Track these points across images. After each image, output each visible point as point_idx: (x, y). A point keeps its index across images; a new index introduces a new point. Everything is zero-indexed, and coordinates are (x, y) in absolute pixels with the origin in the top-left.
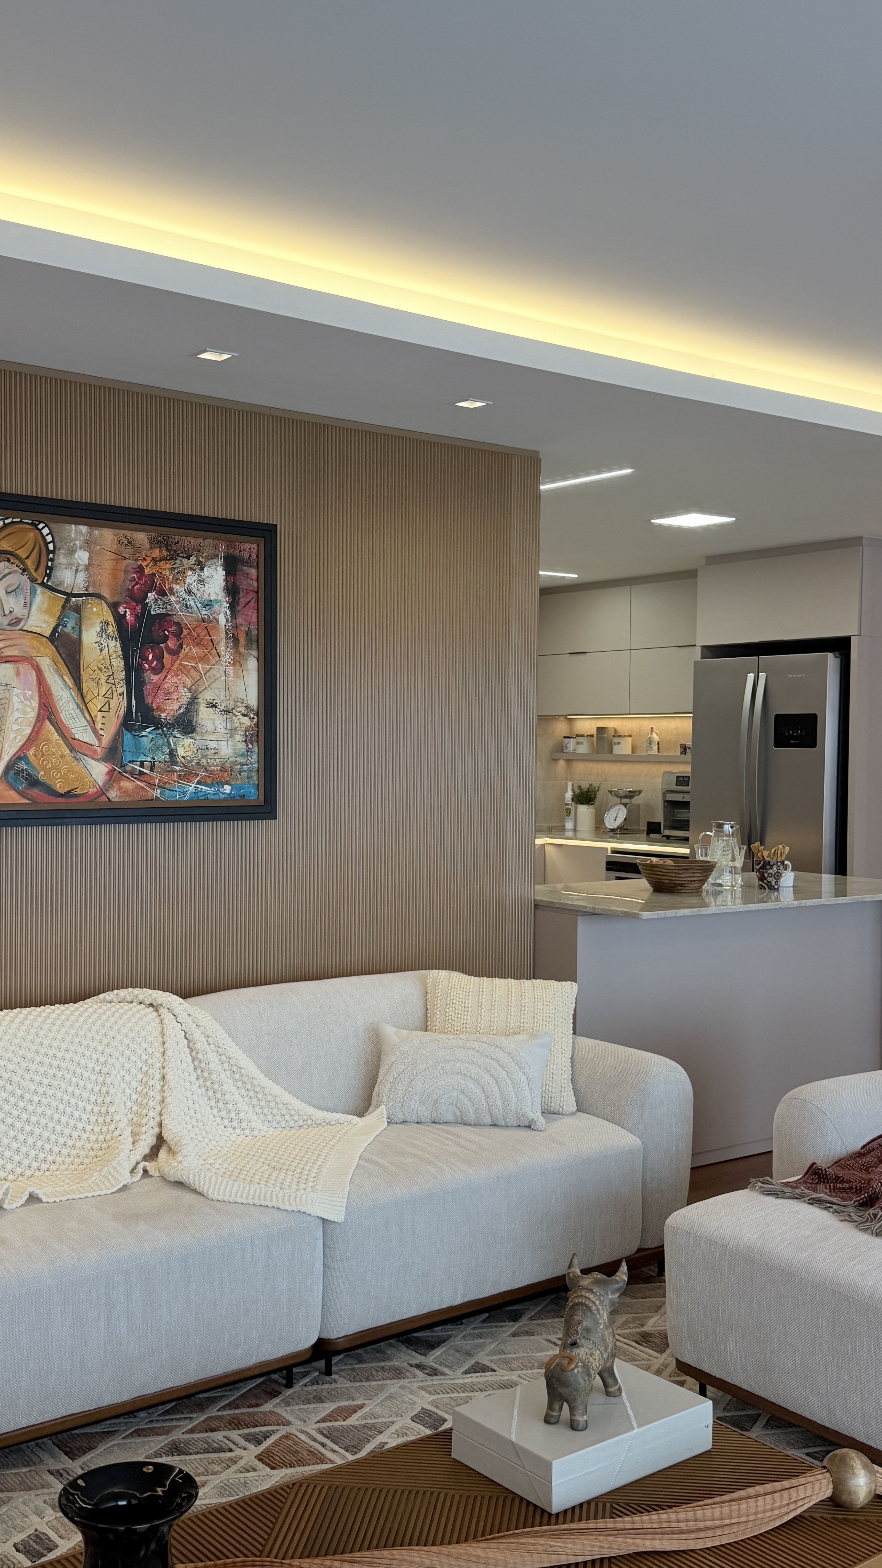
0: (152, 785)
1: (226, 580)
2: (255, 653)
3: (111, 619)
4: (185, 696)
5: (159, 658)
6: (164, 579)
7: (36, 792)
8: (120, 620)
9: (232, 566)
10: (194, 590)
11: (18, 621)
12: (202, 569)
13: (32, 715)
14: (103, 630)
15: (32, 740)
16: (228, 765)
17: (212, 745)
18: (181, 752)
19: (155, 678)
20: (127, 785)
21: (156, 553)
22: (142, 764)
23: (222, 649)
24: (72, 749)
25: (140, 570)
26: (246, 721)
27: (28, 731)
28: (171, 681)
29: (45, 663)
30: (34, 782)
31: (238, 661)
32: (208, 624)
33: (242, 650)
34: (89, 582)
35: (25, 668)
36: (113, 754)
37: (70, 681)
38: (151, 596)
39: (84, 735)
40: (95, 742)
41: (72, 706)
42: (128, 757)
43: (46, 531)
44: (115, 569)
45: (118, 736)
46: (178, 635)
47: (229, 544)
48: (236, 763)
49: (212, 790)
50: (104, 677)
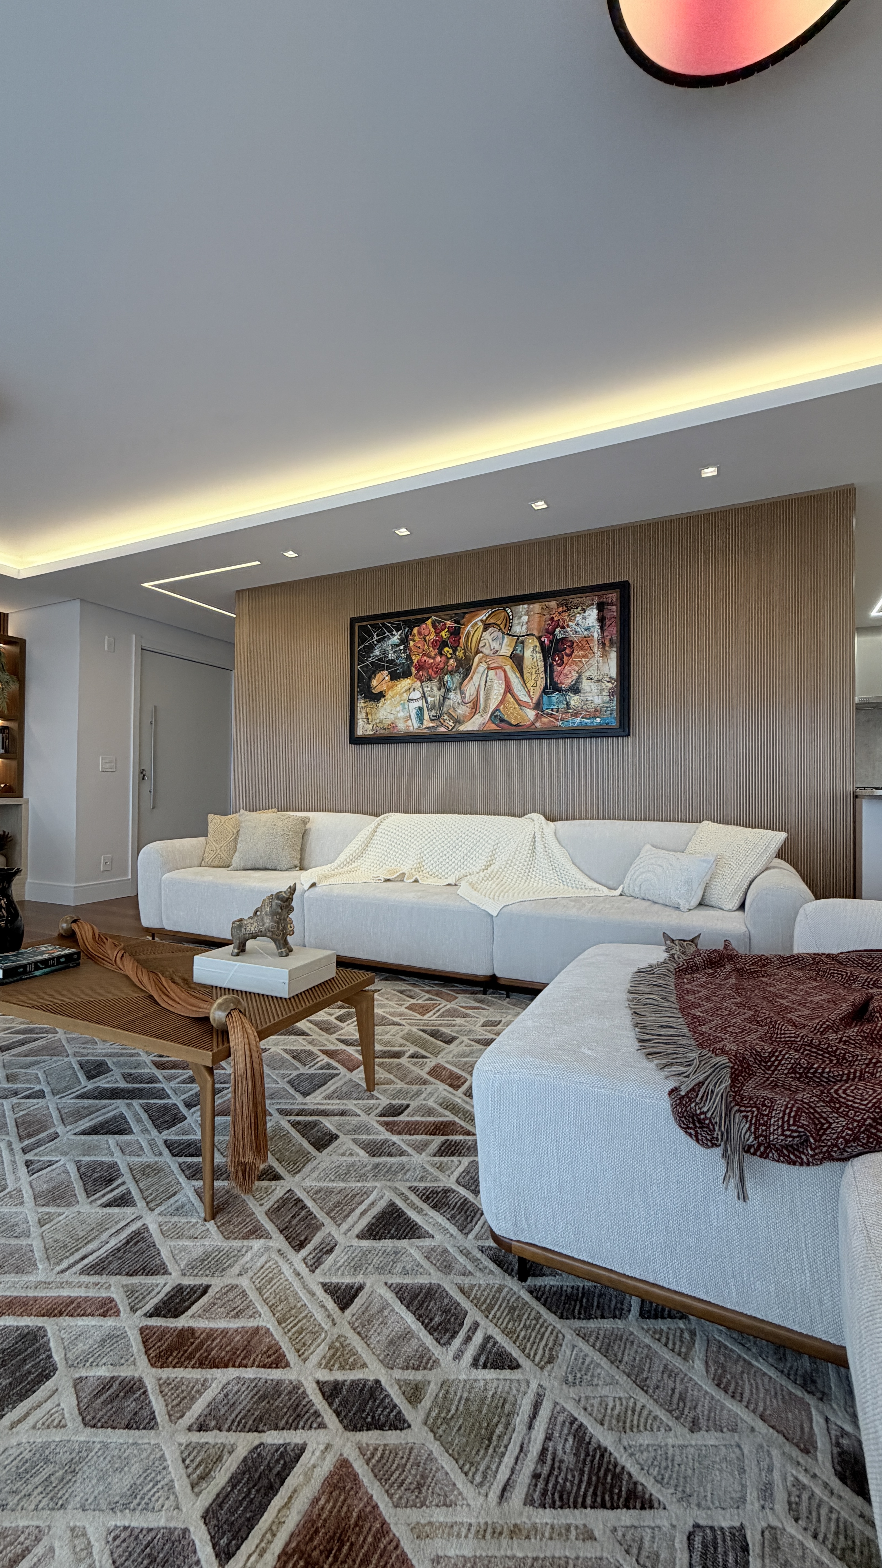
0: (557, 720)
1: (598, 615)
2: (614, 649)
3: (538, 644)
5: (562, 659)
6: (564, 621)
7: (503, 725)
8: (542, 644)
9: (601, 607)
10: (580, 623)
11: (497, 651)
12: (584, 612)
13: (502, 691)
14: (534, 650)
15: (501, 702)
16: (599, 708)
17: (589, 698)
18: (572, 703)
19: (559, 669)
20: (545, 720)
21: (561, 609)
22: (552, 710)
23: (595, 649)
24: (519, 705)
25: (553, 618)
26: (610, 685)
27: (500, 698)
28: (567, 668)
29: (508, 668)
30: (502, 721)
31: (604, 655)
32: (587, 639)
33: (607, 648)
34: (528, 629)
35: (500, 671)
36: (538, 706)
37: (518, 675)
38: (558, 630)
39: (525, 698)
40: (530, 701)
41: (519, 685)
42: (545, 707)
43: (509, 611)
44: (540, 621)
45: (541, 697)
46: (571, 646)
47: (600, 597)
48: (603, 707)
49: (589, 721)
50: (534, 671)
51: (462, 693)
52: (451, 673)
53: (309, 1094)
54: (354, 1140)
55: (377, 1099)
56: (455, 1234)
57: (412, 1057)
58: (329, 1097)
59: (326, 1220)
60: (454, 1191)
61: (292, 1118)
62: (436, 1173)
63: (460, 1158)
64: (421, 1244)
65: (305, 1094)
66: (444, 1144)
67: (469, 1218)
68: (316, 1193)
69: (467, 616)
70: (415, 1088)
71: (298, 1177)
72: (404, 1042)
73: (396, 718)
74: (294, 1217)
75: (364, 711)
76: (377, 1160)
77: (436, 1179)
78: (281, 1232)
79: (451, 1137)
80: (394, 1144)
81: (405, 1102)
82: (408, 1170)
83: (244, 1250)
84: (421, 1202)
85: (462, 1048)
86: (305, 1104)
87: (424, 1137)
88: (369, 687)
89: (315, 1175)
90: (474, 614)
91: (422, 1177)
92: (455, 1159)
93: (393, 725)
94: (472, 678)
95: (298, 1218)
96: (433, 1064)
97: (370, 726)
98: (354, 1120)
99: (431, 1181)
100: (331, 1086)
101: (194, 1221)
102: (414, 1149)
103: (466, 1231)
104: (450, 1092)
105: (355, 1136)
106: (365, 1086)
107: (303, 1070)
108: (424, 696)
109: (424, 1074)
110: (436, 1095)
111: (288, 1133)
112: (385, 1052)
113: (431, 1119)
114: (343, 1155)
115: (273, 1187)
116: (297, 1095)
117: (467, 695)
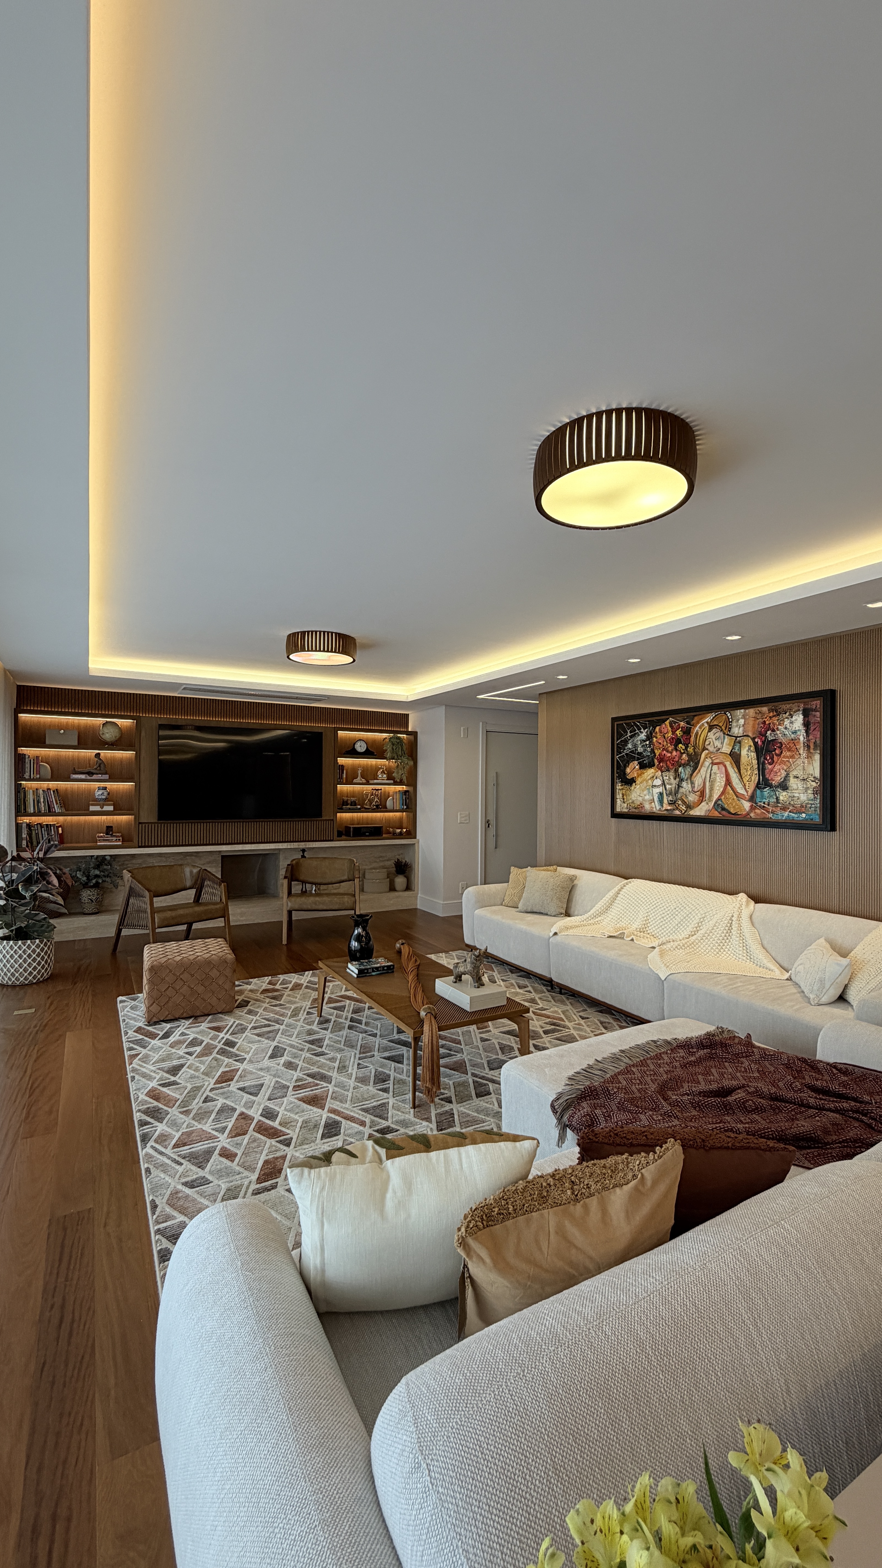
0: (768, 812)
1: (804, 720)
2: (819, 752)
3: (752, 744)
4: (784, 774)
5: (772, 758)
6: (774, 724)
7: (724, 813)
9: (806, 713)
10: (788, 727)
11: (719, 749)
12: (792, 717)
13: (723, 784)
14: (749, 749)
16: (804, 804)
17: (796, 795)
18: (781, 798)
19: (770, 767)
20: (757, 811)
21: (771, 714)
22: (764, 803)
23: (801, 751)
24: (737, 797)
25: (765, 721)
26: (814, 784)
27: (722, 789)
28: (777, 767)
29: (728, 764)
30: (723, 809)
31: (809, 756)
32: (794, 741)
33: (812, 751)
34: (744, 731)
35: (721, 766)
36: (752, 799)
37: (737, 771)
38: (769, 732)
39: (741, 791)
40: (745, 793)
41: (737, 780)
43: (729, 715)
44: (754, 724)
45: (755, 790)
46: (780, 747)
47: (805, 703)
48: (808, 803)
49: (796, 816)
50: (749, 768)
51: (692, 783)
52: (684, 765)
69: (696, 718)
73: (644, 800)
75: (621, 793)
88: (625, 774)
90: (700, 717)
93: (641, 806)
94: (699, 771)
97: (626, 805)
108: (664, 784)
117: (696, 785)
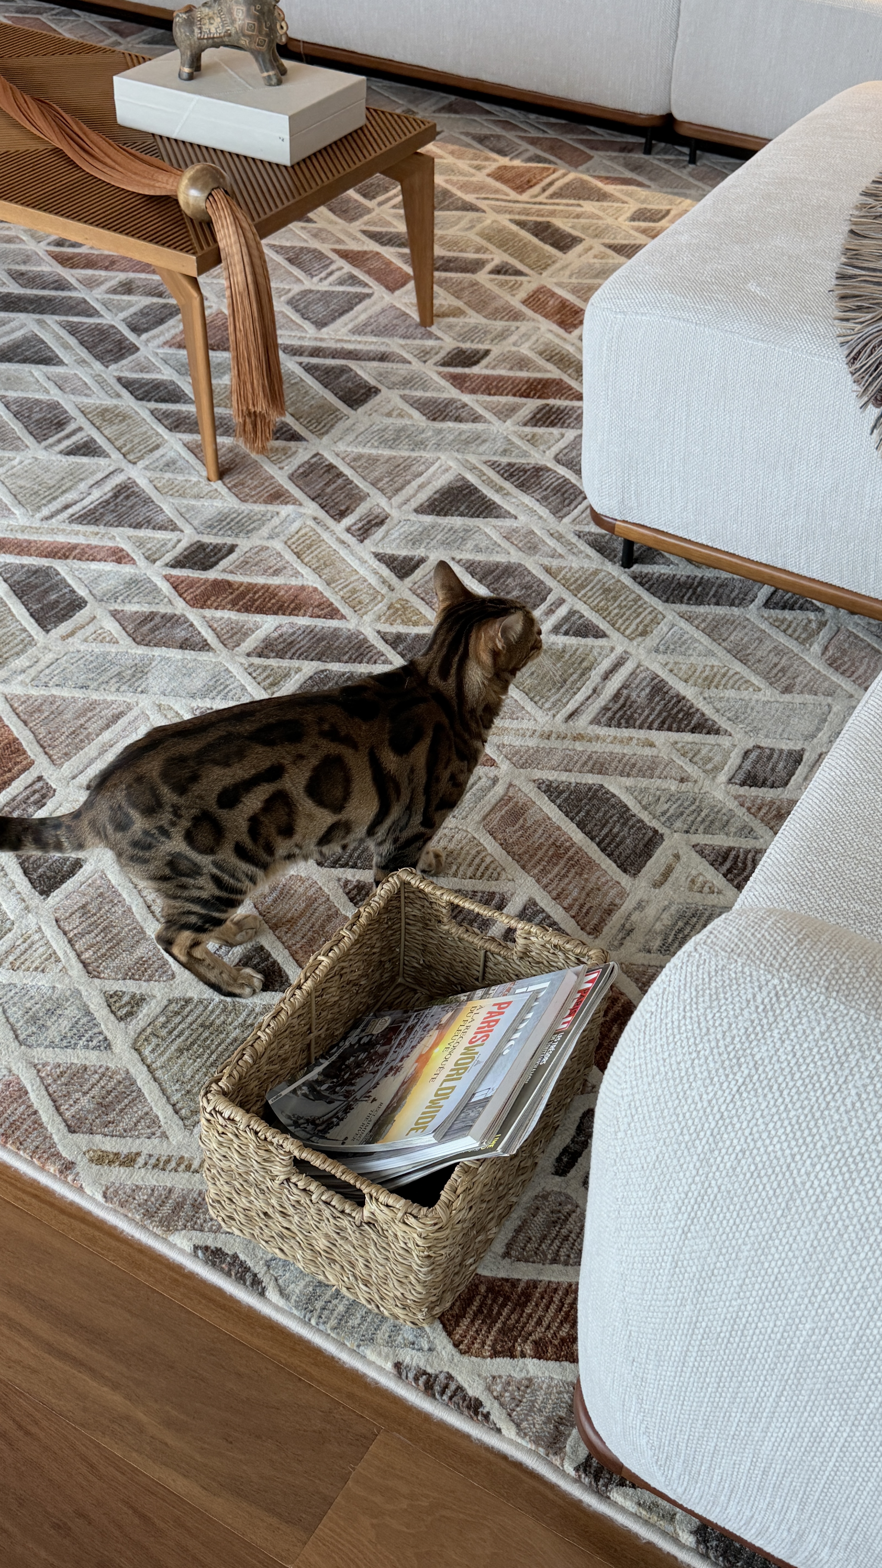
53: (325, 325)
54: (403, 397)
55: (438, 338)
56: (545, 516)
57: (498, 271)
58: (358, 331)
59: (372, 491)
60: (548, 470)
61: (306, 360)
62: (525, 446)
63: (563, 430)
64: (500, 524)
65: (320, 324)
66: (541, 410)
67: (567, 502)
68: (355, 460)
70: (499, 325)
71: (325, 439)
72: (484, 243)
74: (327, 484)
76: (438, 425)
77: (525, 454)
78: (313, 499)
79: (551, 402)
80: (465, 405)
81: (482, 347)
82: (484, 441)
83: (269, 515)
84: (502, 480)
85: (589, 258)
86: (321, 340)
87: (511, 399)
89: (350, 438)
91: (505, 451)
92: (556, 431)
95: (333, 486)
96: (533, 286)
98: (402, 369)
99: (517, 456)
100: (361, 313)
101: (194, 479)
102: (495, 414)
103: (560, 514)
104: (558, 336)
105: (407, 392)
106: (416, 316)
107: (309, 283)
109: (515, 301)
110: (534, 338)
111: (302, 380)
112: (449, 261)
113: (524, 374)
114: (389, 415)
115: (294, 449)
116: (307, 325)
